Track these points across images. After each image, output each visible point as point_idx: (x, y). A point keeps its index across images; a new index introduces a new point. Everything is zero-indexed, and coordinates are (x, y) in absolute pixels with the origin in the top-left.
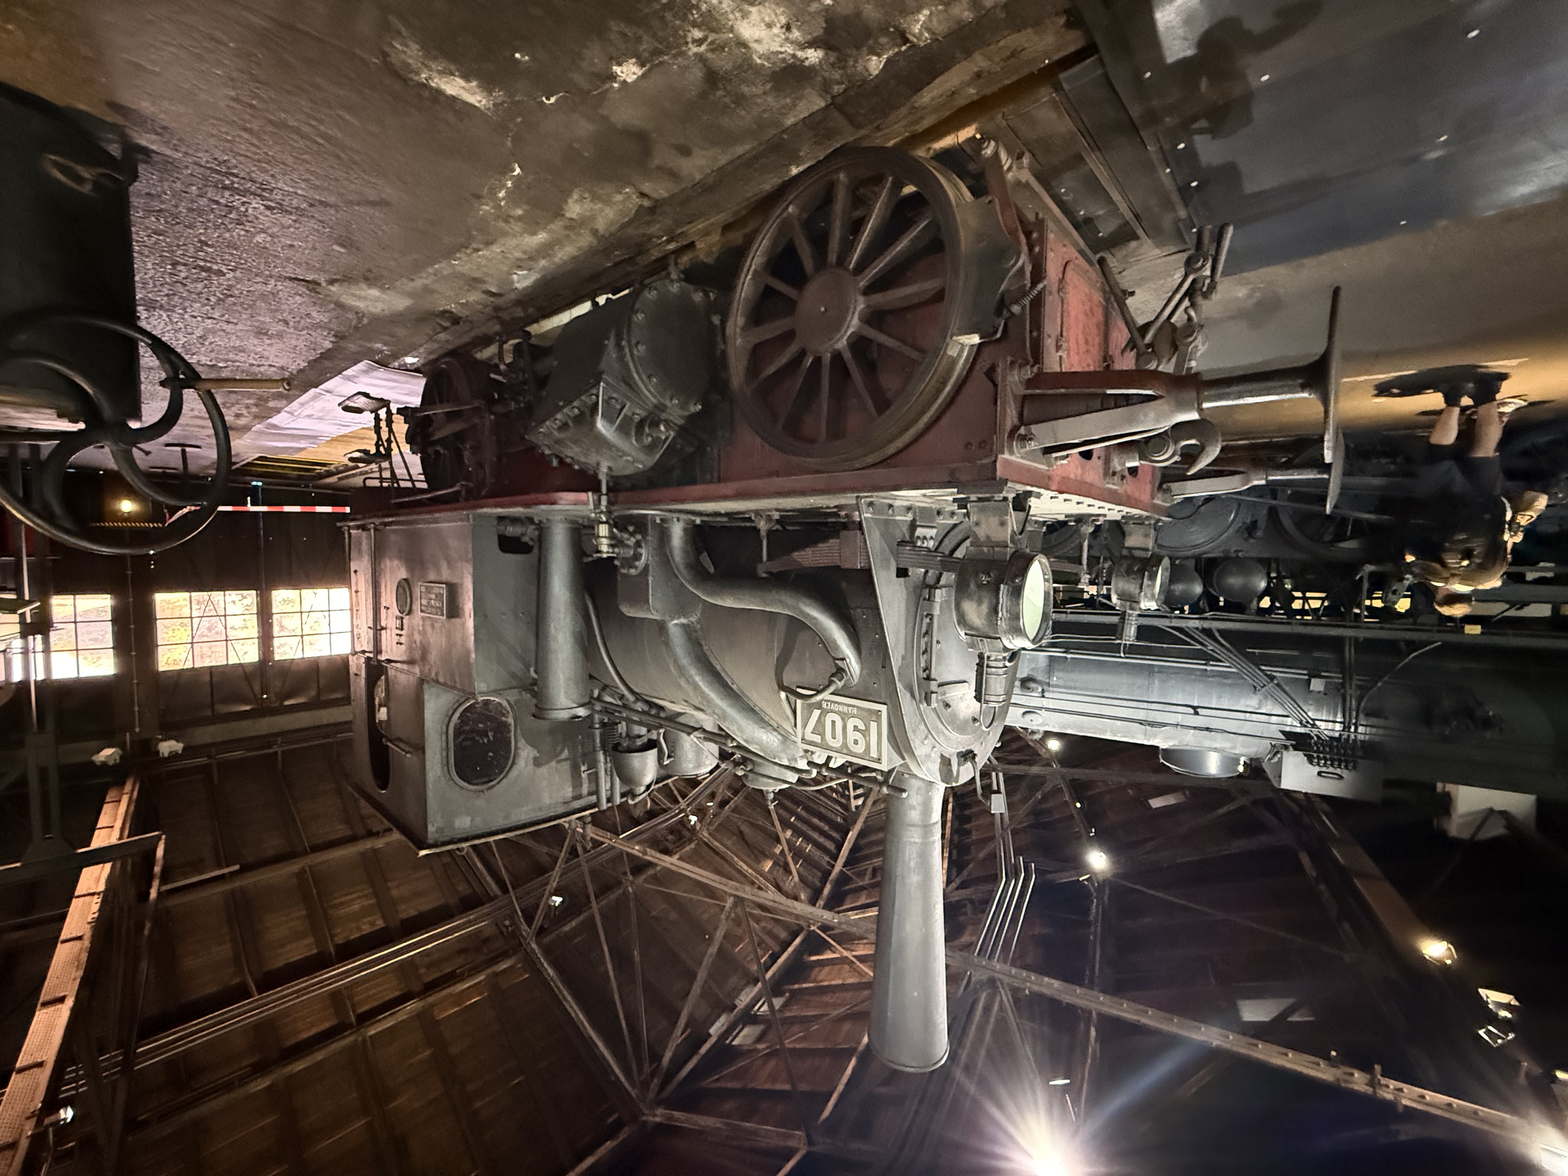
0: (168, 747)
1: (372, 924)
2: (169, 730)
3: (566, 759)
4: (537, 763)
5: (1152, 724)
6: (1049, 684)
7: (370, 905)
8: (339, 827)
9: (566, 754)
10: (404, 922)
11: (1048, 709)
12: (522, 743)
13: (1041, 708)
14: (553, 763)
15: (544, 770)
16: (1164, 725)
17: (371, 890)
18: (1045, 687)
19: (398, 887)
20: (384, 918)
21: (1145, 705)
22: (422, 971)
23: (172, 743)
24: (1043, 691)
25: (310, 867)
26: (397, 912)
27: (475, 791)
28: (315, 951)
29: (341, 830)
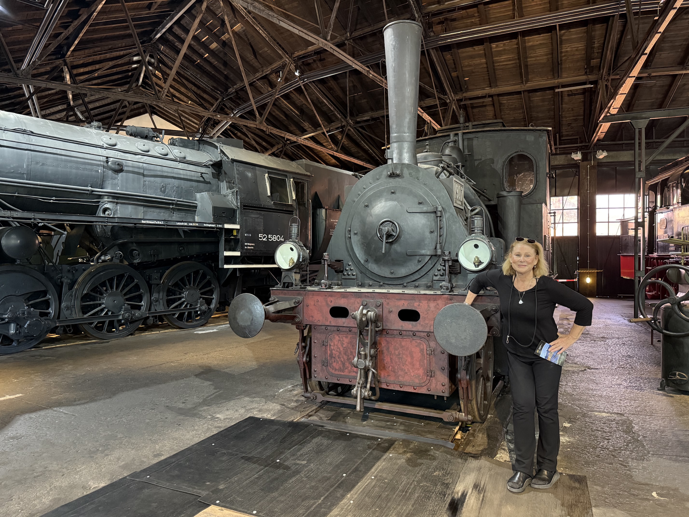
0: (577, 156)
1: (497, 46)
2: (576, 165)
3: (476, 160)
4: (492, 161)
5: (24, 132)
6: (104, 167)
7: (497, 57)
8: (505, 102)
9: (476, 163)
10: (482, 44)
11: (102, 147)
12: (500, 171)
13: (107, 148)
14: (483, 159)
15: (489, 157)
16: (15, 131)
17: (496, 65)
18: (105, 164)
19: (481, 64)
20: (491, 48)
21: (32, 148)
22: (476, 15)
23: (576, 159)
24: (107, 162)
25: (522, 82)
26: (484, 50)
27: (523, 151)
28: (526, 38)
29: (504, 100)
